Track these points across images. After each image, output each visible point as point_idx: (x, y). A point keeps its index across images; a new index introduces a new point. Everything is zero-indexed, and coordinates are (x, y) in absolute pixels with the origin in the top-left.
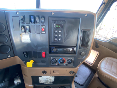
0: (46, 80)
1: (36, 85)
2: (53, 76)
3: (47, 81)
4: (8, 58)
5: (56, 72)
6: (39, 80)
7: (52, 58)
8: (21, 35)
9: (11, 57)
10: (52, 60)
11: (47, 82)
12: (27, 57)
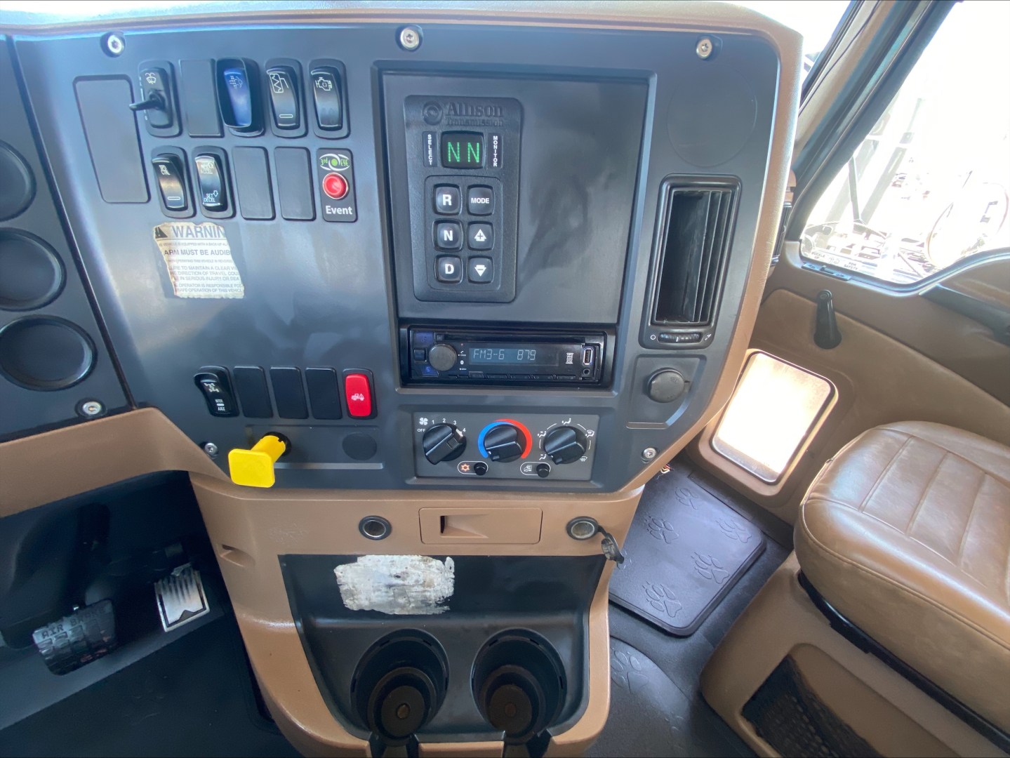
0: (390, 586)
1: (323, 622)
2: (443, 559)
3: (403, 591)
4: (83, 418)
5: (463, 527)
6: (343, 589)
7: (424, 421)
8: (161, 234)
9: (106, 412)
10: (429, 432)
11: (401, 601)
12: (232, 412)
